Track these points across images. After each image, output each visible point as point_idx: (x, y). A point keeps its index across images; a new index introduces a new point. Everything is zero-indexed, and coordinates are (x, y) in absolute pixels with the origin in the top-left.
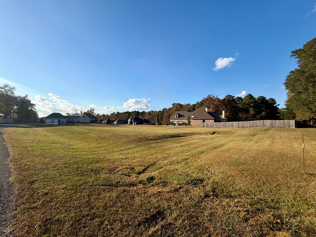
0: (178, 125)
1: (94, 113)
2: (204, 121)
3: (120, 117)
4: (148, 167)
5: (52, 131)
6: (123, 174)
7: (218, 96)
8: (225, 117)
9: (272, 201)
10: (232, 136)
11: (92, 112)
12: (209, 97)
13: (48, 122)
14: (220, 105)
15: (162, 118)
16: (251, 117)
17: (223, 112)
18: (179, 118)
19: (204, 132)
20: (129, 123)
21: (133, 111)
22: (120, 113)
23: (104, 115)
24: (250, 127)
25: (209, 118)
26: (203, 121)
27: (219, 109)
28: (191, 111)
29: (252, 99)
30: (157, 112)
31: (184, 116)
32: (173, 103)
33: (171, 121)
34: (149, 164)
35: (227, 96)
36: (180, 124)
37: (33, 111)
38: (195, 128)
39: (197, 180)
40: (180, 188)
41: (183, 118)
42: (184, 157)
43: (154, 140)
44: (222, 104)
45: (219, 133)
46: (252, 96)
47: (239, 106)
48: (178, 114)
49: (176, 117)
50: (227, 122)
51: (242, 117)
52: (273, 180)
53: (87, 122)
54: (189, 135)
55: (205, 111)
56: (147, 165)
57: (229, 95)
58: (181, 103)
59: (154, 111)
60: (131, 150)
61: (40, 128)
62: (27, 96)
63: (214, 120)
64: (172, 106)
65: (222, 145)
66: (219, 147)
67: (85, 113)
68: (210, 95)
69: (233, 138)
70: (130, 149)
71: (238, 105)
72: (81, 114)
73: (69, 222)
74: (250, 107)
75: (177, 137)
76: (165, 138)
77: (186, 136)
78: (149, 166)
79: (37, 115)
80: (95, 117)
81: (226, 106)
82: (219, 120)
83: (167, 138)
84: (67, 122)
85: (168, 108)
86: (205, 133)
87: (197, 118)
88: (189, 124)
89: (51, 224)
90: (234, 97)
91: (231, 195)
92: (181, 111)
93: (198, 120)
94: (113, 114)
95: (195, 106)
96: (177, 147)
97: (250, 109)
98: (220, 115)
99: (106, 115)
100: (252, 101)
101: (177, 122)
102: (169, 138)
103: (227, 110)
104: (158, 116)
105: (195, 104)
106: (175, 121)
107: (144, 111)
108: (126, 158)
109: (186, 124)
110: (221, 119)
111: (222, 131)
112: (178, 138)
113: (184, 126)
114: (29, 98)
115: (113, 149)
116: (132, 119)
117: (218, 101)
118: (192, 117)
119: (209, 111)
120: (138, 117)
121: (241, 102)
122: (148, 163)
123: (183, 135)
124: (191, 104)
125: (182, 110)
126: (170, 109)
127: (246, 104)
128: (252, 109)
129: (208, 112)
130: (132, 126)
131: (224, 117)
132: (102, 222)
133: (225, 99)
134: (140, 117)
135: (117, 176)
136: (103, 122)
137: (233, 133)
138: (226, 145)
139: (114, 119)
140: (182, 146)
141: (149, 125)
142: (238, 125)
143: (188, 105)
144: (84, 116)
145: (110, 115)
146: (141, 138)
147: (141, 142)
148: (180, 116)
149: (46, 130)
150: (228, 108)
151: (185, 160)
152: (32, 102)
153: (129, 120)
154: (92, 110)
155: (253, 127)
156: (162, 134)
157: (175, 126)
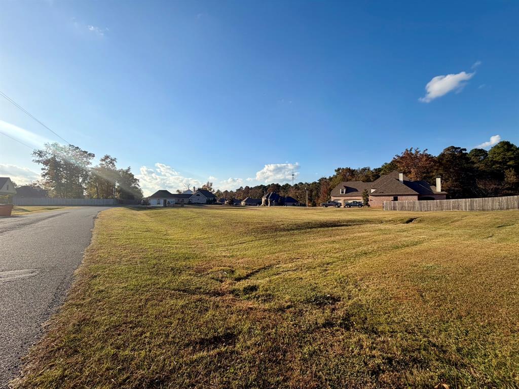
0: (345, 207)
1: (211, 189)
2: (396, 199)
3: (249, 195)
4: (257, 272)
5: (153, 216)
6: (213, 278)
7: (427, 150)
8: (442, 190)
9: (458, 352)
10: (449, 227)
11: (209, 188)
12: (408, 154)
13: (153, 203)
14: (432, 167)
15: (317, 195)
16: (508, 189)
17: (438, 181)
18: (347, 194)
19: (390, 219)
20: (263, 204)
21: (270, 184)
22: (250, 187)
23: (226, 191)
24: (501, 209)
25: (407, 193)
26: (394, 198)
27: (431, 174)
28: (370, 181)
29: (512, 150)
30: (309, 185)
31: (357, 191)
32: (337, 169)
33: (333, 199)
34: (261, 267)
35: (448, 149)
36: (349, 205)
37: (137, 188)
38: (376, 211)
39: (328, 298)
40: (289, 307)
41: (355, 193)
42: (327, 259)
43: (288, 230)
44: (438, 164)
45: (420, 221)
46: (513, 145)
47: (478, 168)
48: (345, 187)
49: (342, 192)
50: (447, 199)
51: (485, 190)
52: (485, 314)
53: (201, 203)
54: (358, 223)
55: (398, 180)
56: (257, 268)
57: (453, 147)
58: (353, 168)
59: (304, 183)
60: (244, 245)
61: (142, 211)
62: (129, 169)
63: (418, 195)
64: (335, 174)
65: (416, 244)
66: (408, 246)
67: (199, 190)
68: (409, 150)
69: (449, 231)
70: (244, 243)
71: (475, 165)
72: (194, 191)
73: (106, 325)
74: (506, 169)
75: (332, 226)
76: (308, 228)
77: (350, 225)
78: (259, 270)
79: (141, 194)
80: (214, 196)
81: (446, 169)
82: (429, 196)
83: (311, 228)
84: (176, 203)
85: (328, 178)
86: (393, 221)
87: (381, 194)
88: (367, 204)
89: (87, 325)
90: (465, 150)
91: (377, 329)
92: (351, 182)
93: (384, 197)
94: (240, 190)
95: (380, 171)
96: (322, 243)
97: (507, 172)
98: (432, 187)
99: (229, 191)
100: (512, 156)
101: (344, 200)
102: (315, 228)
103: (449, 177)
104: (311, 191)
105: (381, 167)
106: (340, 200)
107: (287, 184)
108: (232, 256)
109: (360, 205)
110: (434, 194)
111: (427, 218)
112: (334, 228)
113: (356, 208)
114: (132, 172)
115: (220, 241)
116: (267, 197)
117: (426, 160)
118: (373, 191)
119: (407, 179)
120: (277, 193)
121: (484, 158)
122: (260, 265)
123: (345, 224)
124: (372, 169)
125: (354, 179)
126: (331, 179)
127: (497, 162)
128: (510, 171)
129: (405, 182)
130: (265, 208)
131: (440, 191)
132: (142, 333)
133: (443, 155)
134: (282, 194)
135: (203, 279)
136: (226, 202)
137: (452, 220)
138: (425, 244)
139: (241, 198)
140: (333, 242)
141: (295, 207)
142: (471, 205)
143: (364, 170)
144: (198, 193)
145: (235, 191)
146: (267, 227)
147: (266, 232)
148: (349, 190)
149: (147, 214)
150: (451, 172)
151: (325, 266)
152: (135, 177)
153: (263, 200)
154: (209, 185)
155: (508, 209)
156: (305, 221)
157: (339, 209)
